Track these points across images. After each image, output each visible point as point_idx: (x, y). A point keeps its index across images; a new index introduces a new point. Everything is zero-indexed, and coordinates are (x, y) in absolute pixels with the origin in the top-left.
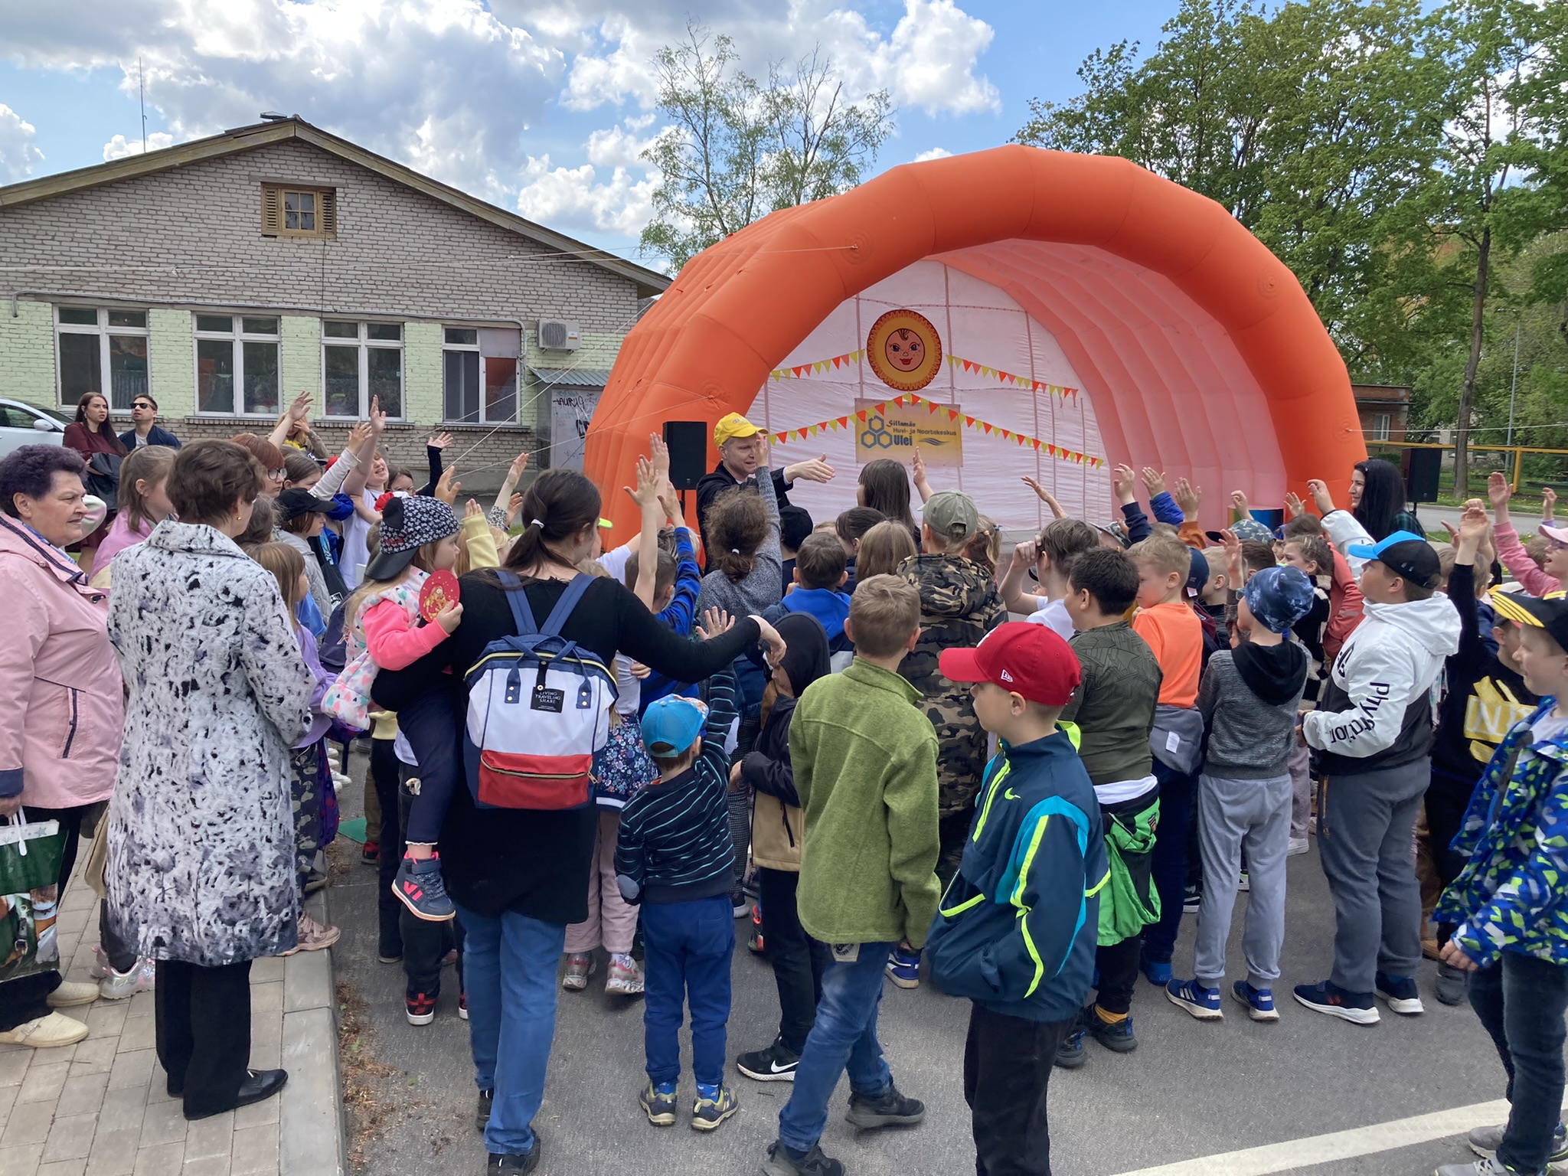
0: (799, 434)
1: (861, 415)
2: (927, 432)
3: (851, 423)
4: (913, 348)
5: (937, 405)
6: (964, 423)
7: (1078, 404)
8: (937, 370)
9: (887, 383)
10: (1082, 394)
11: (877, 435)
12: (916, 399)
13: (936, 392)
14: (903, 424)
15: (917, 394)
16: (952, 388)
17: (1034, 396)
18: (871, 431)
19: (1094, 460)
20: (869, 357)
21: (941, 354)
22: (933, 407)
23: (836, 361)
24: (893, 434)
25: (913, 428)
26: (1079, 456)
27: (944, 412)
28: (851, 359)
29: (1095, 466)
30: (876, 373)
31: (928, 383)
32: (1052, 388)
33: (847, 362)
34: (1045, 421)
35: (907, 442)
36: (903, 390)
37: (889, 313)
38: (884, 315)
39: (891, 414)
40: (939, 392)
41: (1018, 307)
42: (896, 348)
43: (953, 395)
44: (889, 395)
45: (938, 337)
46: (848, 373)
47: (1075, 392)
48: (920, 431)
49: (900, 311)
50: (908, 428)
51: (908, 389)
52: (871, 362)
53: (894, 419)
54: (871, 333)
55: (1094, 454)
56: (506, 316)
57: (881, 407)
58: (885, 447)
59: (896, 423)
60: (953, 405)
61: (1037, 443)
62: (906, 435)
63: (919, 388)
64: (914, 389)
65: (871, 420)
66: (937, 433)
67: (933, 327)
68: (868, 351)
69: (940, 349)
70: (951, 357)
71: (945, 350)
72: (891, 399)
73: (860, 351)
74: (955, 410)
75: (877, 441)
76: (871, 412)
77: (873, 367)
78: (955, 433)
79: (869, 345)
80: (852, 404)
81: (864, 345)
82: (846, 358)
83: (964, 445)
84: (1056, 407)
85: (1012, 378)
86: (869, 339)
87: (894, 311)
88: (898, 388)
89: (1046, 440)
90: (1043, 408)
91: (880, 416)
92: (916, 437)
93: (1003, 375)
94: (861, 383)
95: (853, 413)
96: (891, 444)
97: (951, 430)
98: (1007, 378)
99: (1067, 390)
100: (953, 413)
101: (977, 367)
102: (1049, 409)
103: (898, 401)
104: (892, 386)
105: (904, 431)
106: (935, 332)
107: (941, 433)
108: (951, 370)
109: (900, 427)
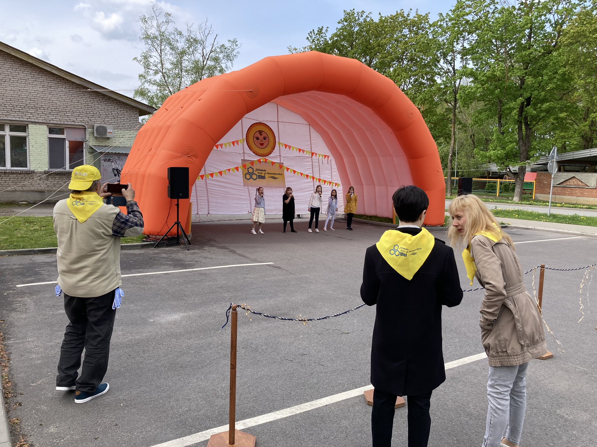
0: (219, 174)
1: (244, 166)
2: (271, 174)
3: (240, 169)
4: (265, 139)
5: (275, 163)
6: (285, 170)
7: (329, 162)
8: (274, 148)
9: (254, 153)
10: (331, 158)
11: (251, 174)
12: (266, 160)
13: (274, 158)
14: (262, 170)
15: (266, 158)
16: (280, 156)
17: (312, 159)
18: (249, 173)
19: (336, 184)
20: (247, 142)
21: (275, 142)
22: (273, 163)
23: (233, 143)
24: (258, 174)
25: (265, 172)
26: (330, 183)
27: (278, 165)
28: (239, 143)
29: (336, 186)
30: (250, 149)
31: (271, 154)
32: (319, 155)
33: (238, 144)
34: (316, 169)
35: (263, 178)
36: (261, 156)
37: (254, 124)
38: (253, 125)
39: (256, 166)
40: (275, 157)
41: (307, 123)
42: (258, 139)
43: (280, 159)
44: (256, 158)
45: (274, 135)
46: (238, 148)
47: (328, 157)
48: (268, 173)
49: (259, 123)
50: (263, 172)
51: (263, 156)
52: (247, 144)
53: (258, 168)
54: (247, 132)
55: (336, 182)
56: (78, 122)
57: (252, 163)
58: (255, 180)
59: (259, 170)
60: (280, 163)
61: (313, 178)
62: (263, 175)
63: (267, 156)
64: (265, 156)
65: (248, 168)
66: (275, 174)
67: (272, 130)
68: (246, 139)
69: (275, 139)
70: (279, 143)
71: (277, 140)
72: (256, 160)
73: (243, 140)
74: (282, 165)
75: (251, 177)
76: (248, 165)
77: (249, 146)
78: (282, 174)
79: (246, 137)
80: (241, 162)
81: (245, 137)
82: (237, 142)
83: (285, 179)
84: (321, 163)
85: (303, 151)
86: (247, 134)
87: (257, 123)
88: (259, 155)
89: (317, 176)
90: (315, 164)
91: (252, 166)
92: (267, 176)
93: (300, 150)
94: (244, 153)
95: (241, 165)
96: (257, 178)
97: (280, 173)
98: (301, 151)
99: (325, 156)
100: (281, 166)
101: (290, 147)
102: (318, 164)
103: (259, 161)
104: (256, 154)
105: (262, 173)
106: (273, 132)
107: (277, 174)
108: (280, 148)
109: (260, 172)
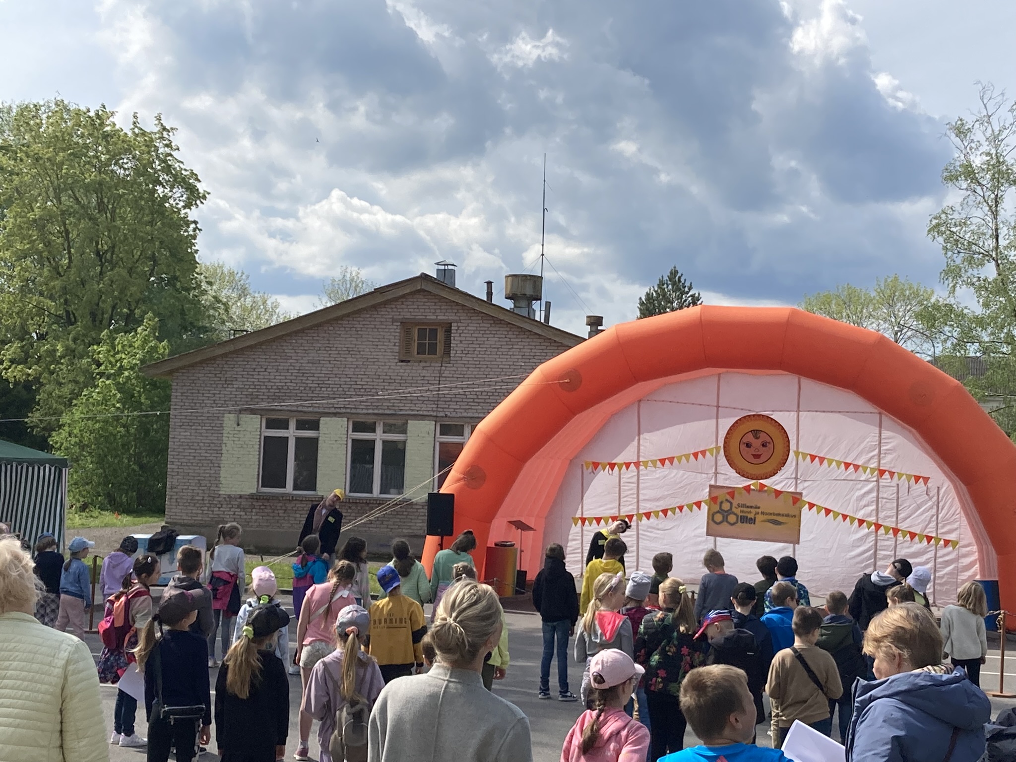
0: (661, 514)
1: (713, 499)
2: (771, 514)
3: (703, 505)
4: (764, 445)
5: (782, 492)
6: (805, 508)
7: (932, 493)
8: (784, 463)
9: (739, 473)
10: (940, 482)
11: (726, 514)
12: (763, 486)
13: (780, 482)
14: (751, 507)
15: (764, 482)
16: (796, 478)
17: (878, 484)
18: (721, 511)
19: (948, 543)
20: (725, 451)
21: (788, 450)
22: (778, 493)
23: (696, 455)
24: (740, 514)
25: (757, 510)
26: (930, 538)
27: (788, 498)
28: (708, 453)
29: (949, 548)
31: (775, 474)
32: (902, 476)
33: (705, 456)
34: (887, 506)
35: (752, 521)
36: (753, 479)
37: (745, 417)
38: (740, 419)
39: (740, 498)
40: (784, 482)
41: (874, 410)
42: (748, 445)
43: (796, 484)
44: (740, 483)
45: (787, 437)
46: (705, 465)
47: (927, 479)
48: (763, 513)
49: (754, 415)
50: (753, 510)
51: (757, 479)
52: (726, 455)
53: (742, 502)
54: (728, 434)
55: (948, 537)
57: (732, 492)
58: (732, 524)
59: (744, 506)
60: (796, 493)
61: (878, 526)
62: (749, 516)
63: (766, 478)
64: (762, 479)
66: (779, 515)
67: (783, 429)
68: (724, 447)
69: (788, 446)
70: (797, 454)
71: (793, 447)
72: (741, 486)
73: (718, 448)
74: (798, 496)
75: (725, 519)
76: (723, 496)
77: (728, 460)
78: (795, 516)
79: (725, 442)
80: (707, 490)
81: (721, 444)
82: (703, 453)
83: (802, 526)
84: (903, 494)
85: (857, 467)
86: (726, 438)
87: (749, 416)
88: (748, 477)
89: (888, 523)
90: (886, 496)
91: (730, 499)
92: (760, 518)
93: (847, 465)
94: (716, 473)
95: (707, 497)
96: (737, 522)
97: (792, 513)
98: (851, 468)
99: (918, 478)
100: (796, 498)
101: (822, 460)
102: (894, 497)
103: (747, 488)
104: (744, 476)
105: (750, 512)
106: (785, 432)
107: (783, 515)
108: (797, 464)
109: (745, 509)
